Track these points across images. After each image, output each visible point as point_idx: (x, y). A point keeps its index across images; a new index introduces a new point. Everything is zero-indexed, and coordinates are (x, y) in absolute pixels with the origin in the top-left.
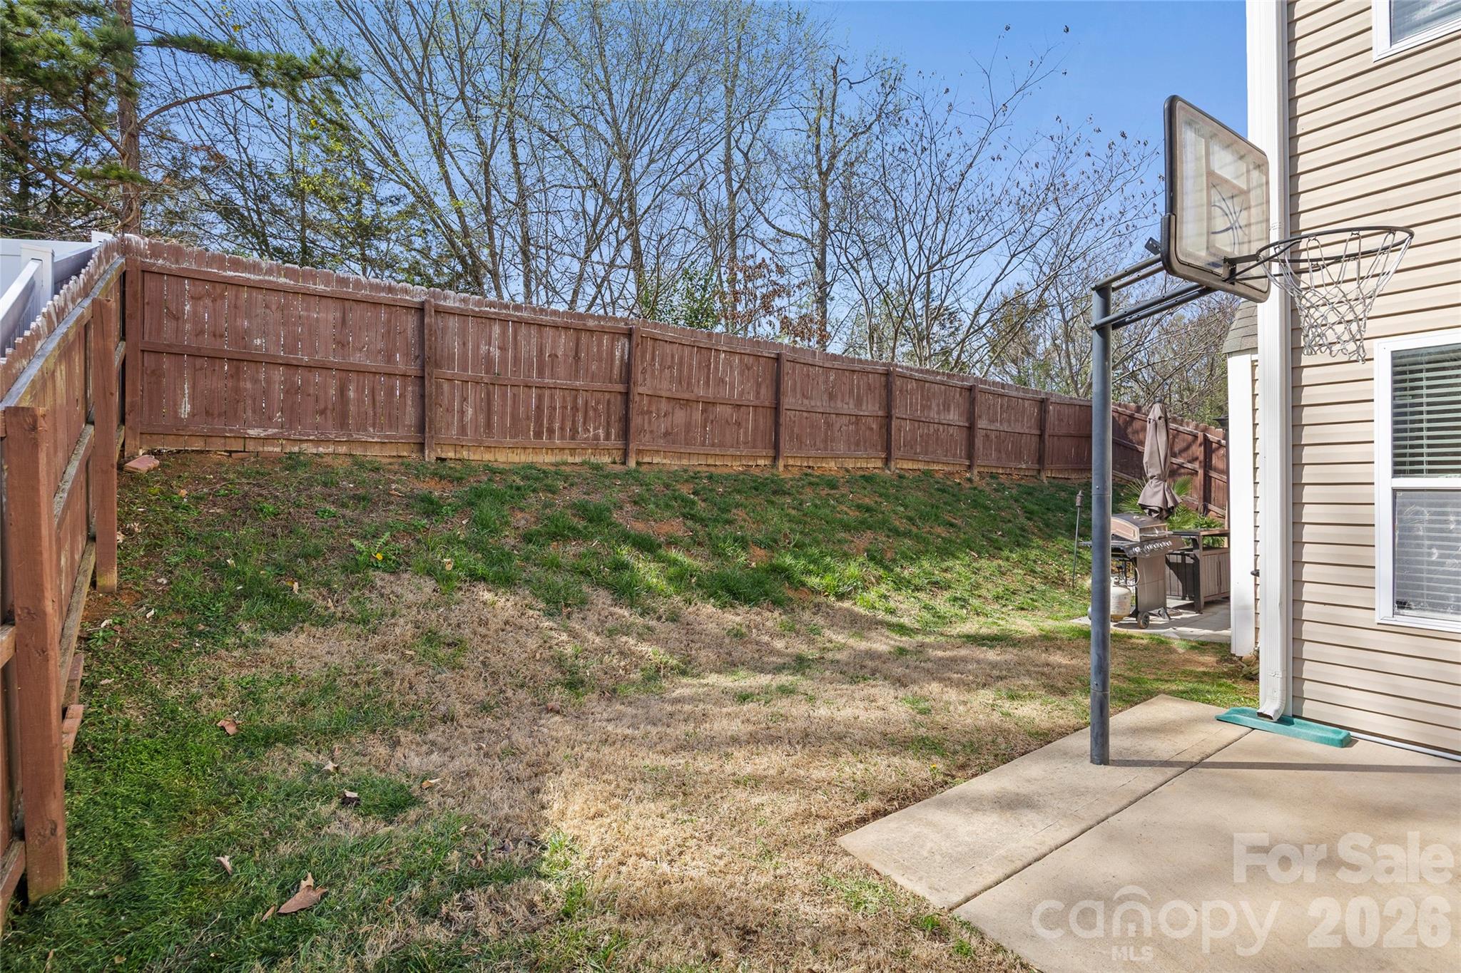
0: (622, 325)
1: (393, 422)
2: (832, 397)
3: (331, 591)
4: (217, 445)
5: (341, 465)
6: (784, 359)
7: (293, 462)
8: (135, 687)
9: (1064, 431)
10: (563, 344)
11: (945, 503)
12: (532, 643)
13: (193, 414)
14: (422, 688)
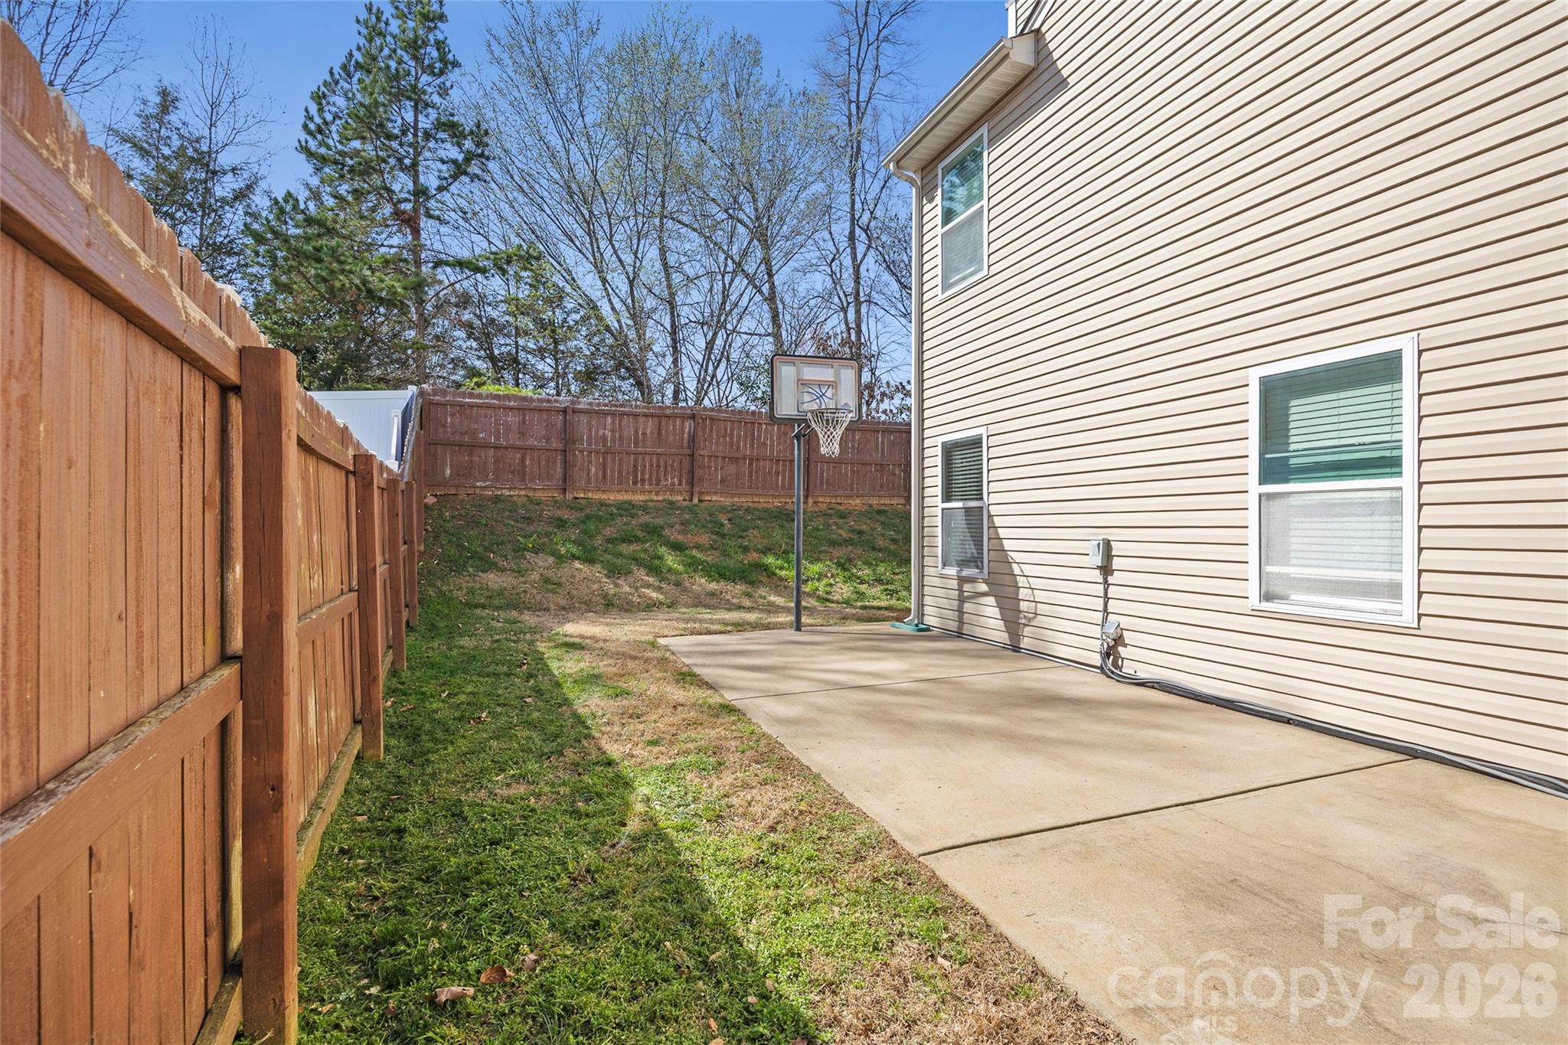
0: (689, 411)
1: (550, 477)
3: (507, 559)
4: (462, 492)
5: (520, 501)
7: (497, 499)
8: (433, 585)
10: (650, 426)
12: (595, 586)
13: (451, 475)
14: (538, 598)
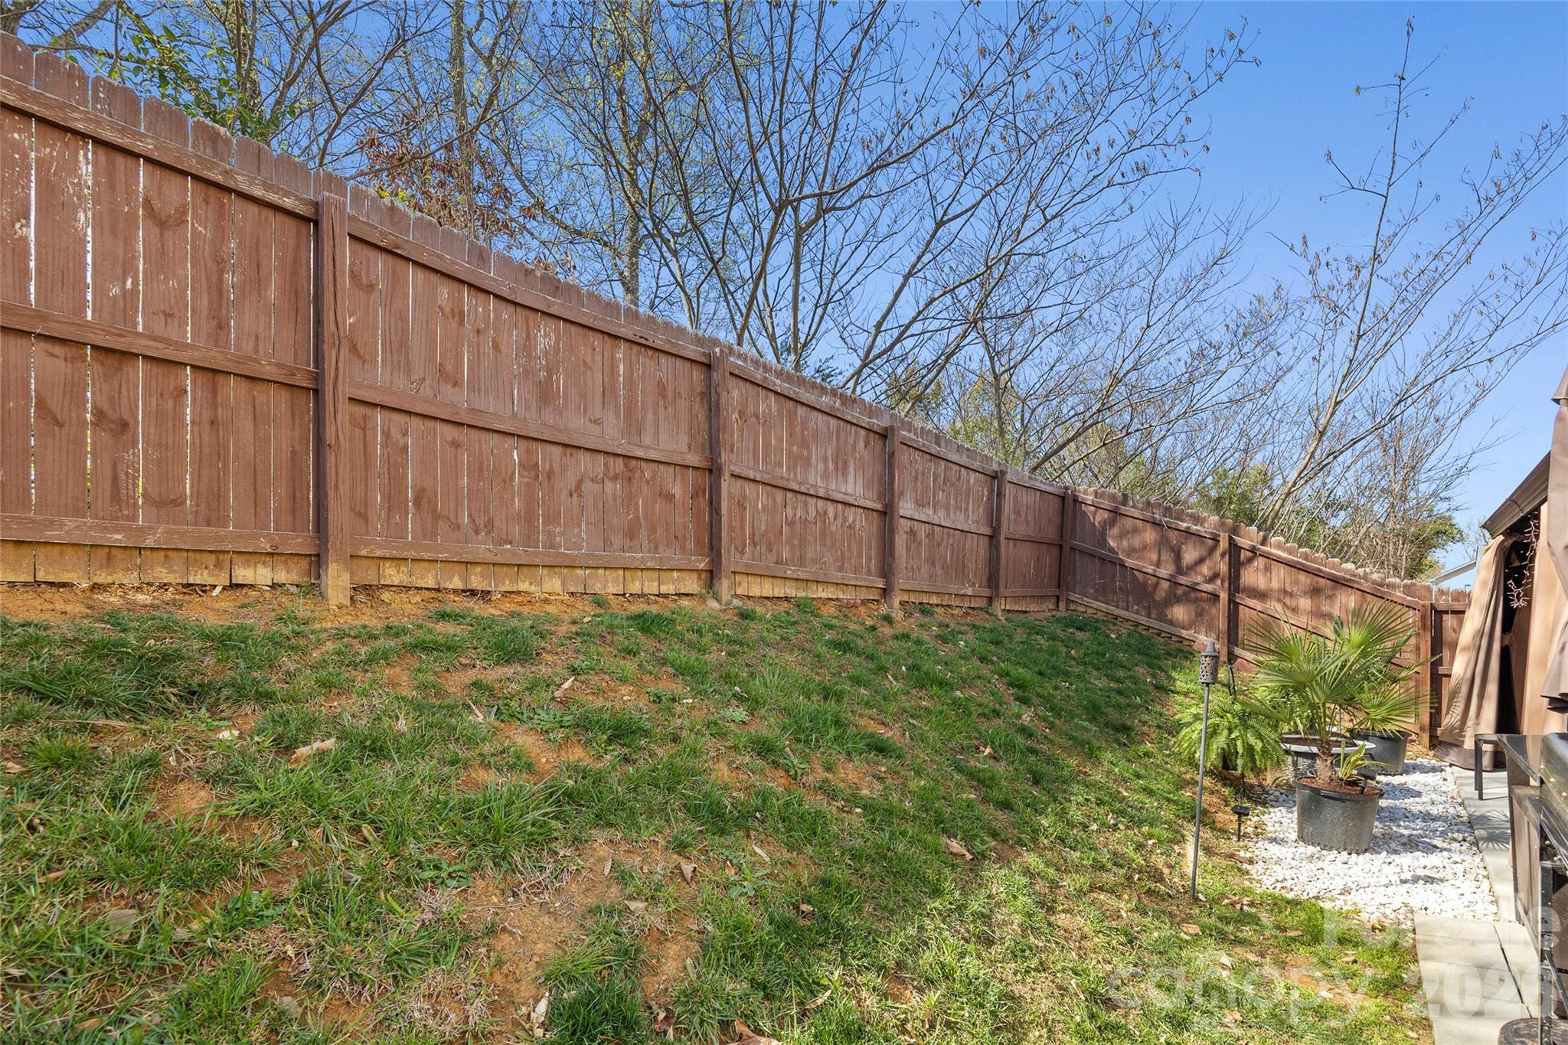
2: (545, 395)
6: (335, 226)
9: (1030, 531)
11: (857, 681)
